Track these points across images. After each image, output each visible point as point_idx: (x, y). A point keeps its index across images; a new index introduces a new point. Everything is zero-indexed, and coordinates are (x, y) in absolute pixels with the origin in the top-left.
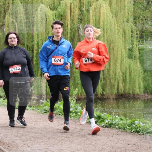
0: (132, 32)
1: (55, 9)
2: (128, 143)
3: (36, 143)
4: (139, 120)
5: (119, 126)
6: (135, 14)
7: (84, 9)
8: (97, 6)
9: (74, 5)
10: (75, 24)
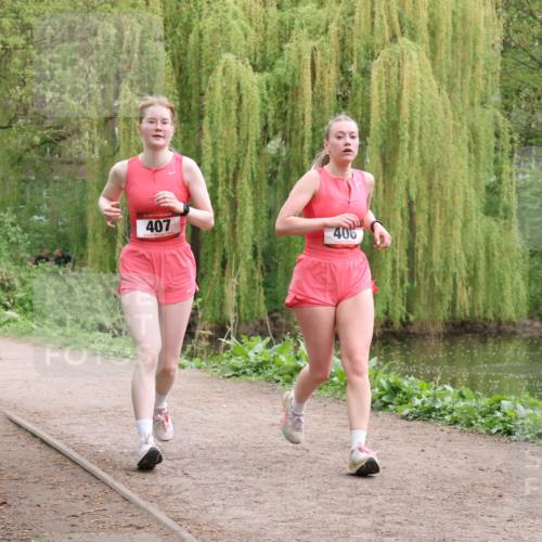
0: (497, 135)
1: (268, 68)
2: (479, 465)
3: (207, 465)
4: (513, 397)
5: (455, 414)
6: (508, 81)
7: (353, 68)
8: (393, 57)
9: (323, 55)
10: (328, 111)
